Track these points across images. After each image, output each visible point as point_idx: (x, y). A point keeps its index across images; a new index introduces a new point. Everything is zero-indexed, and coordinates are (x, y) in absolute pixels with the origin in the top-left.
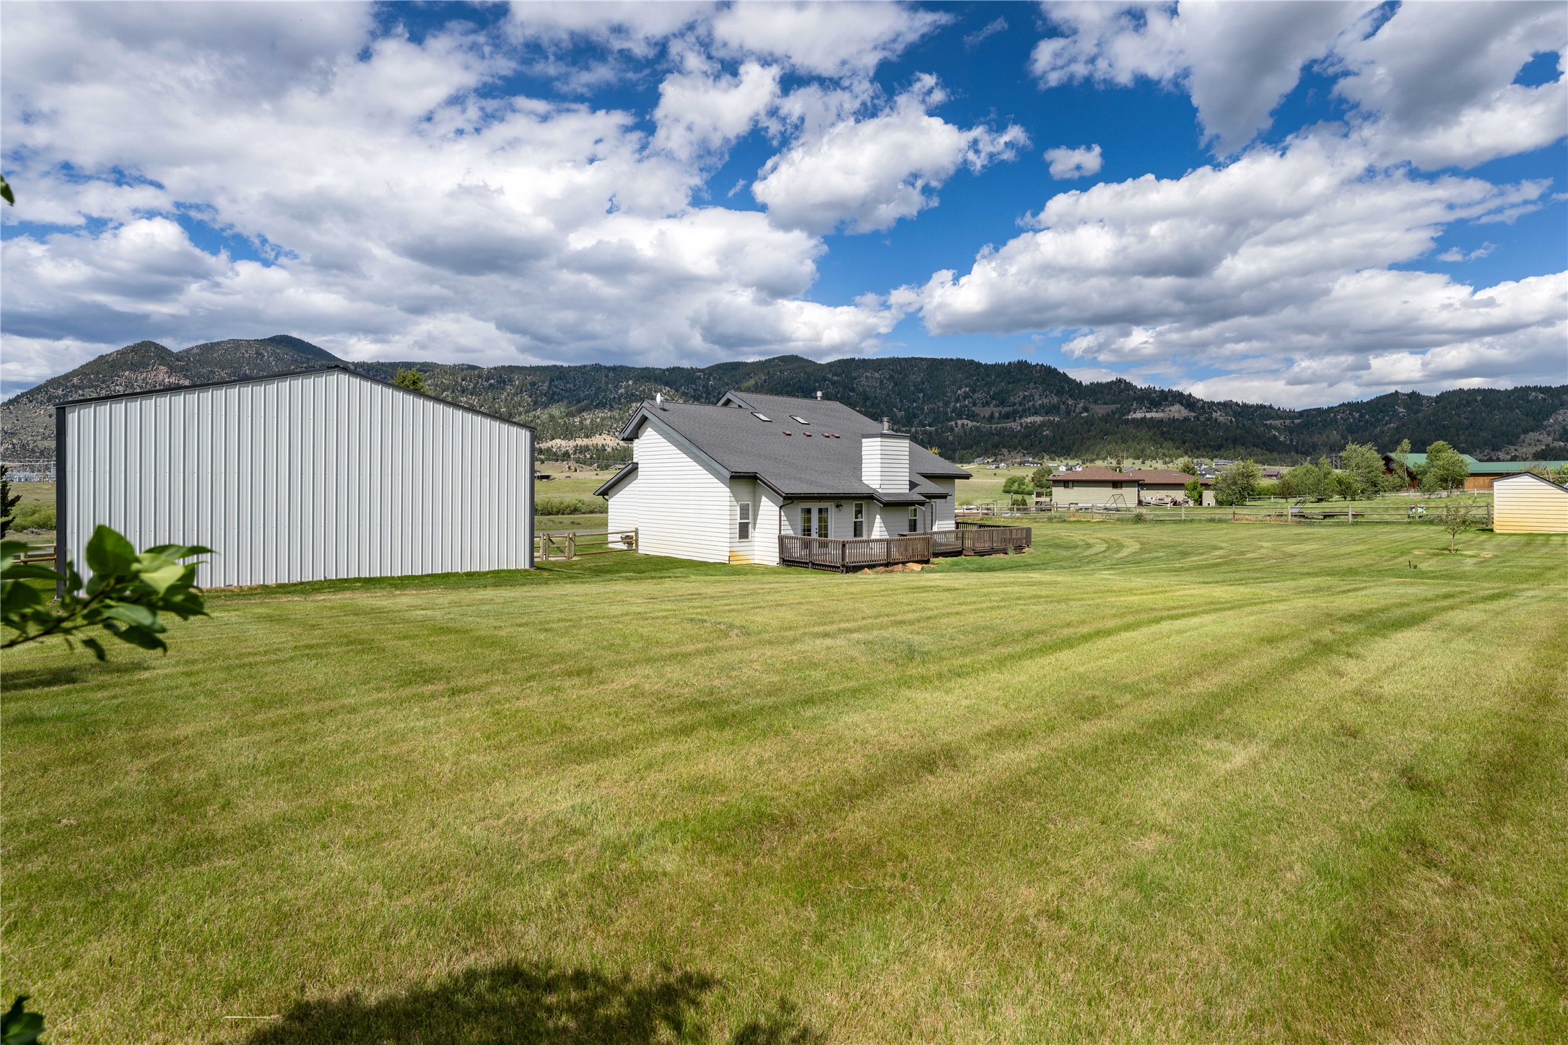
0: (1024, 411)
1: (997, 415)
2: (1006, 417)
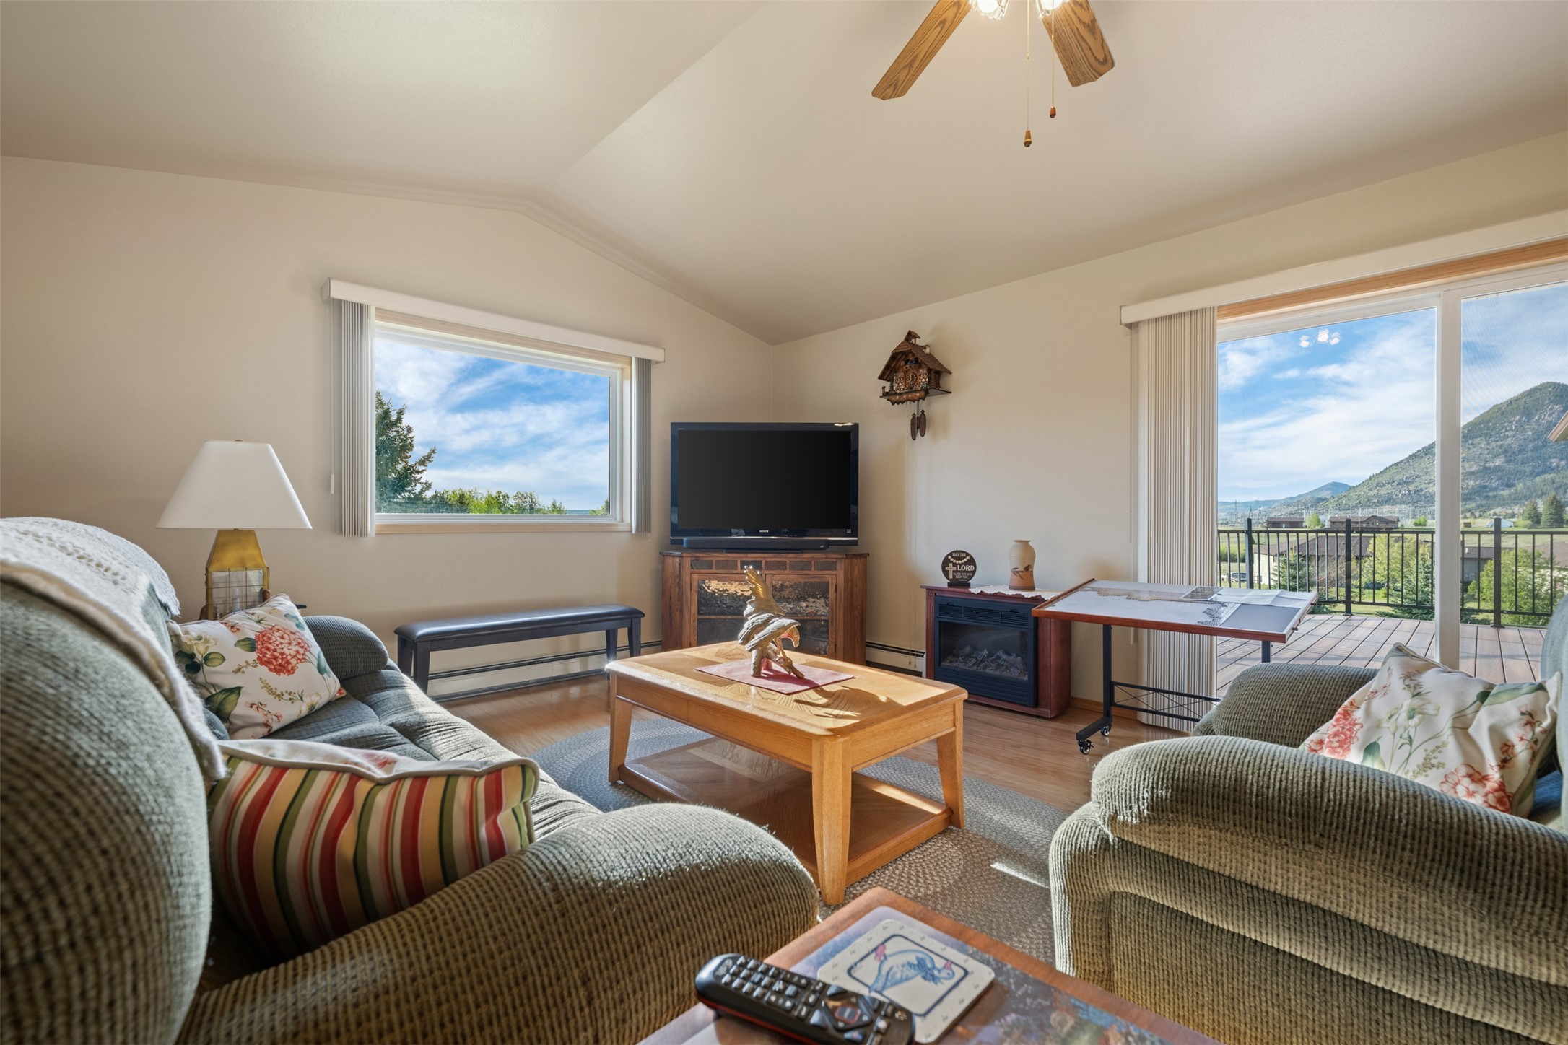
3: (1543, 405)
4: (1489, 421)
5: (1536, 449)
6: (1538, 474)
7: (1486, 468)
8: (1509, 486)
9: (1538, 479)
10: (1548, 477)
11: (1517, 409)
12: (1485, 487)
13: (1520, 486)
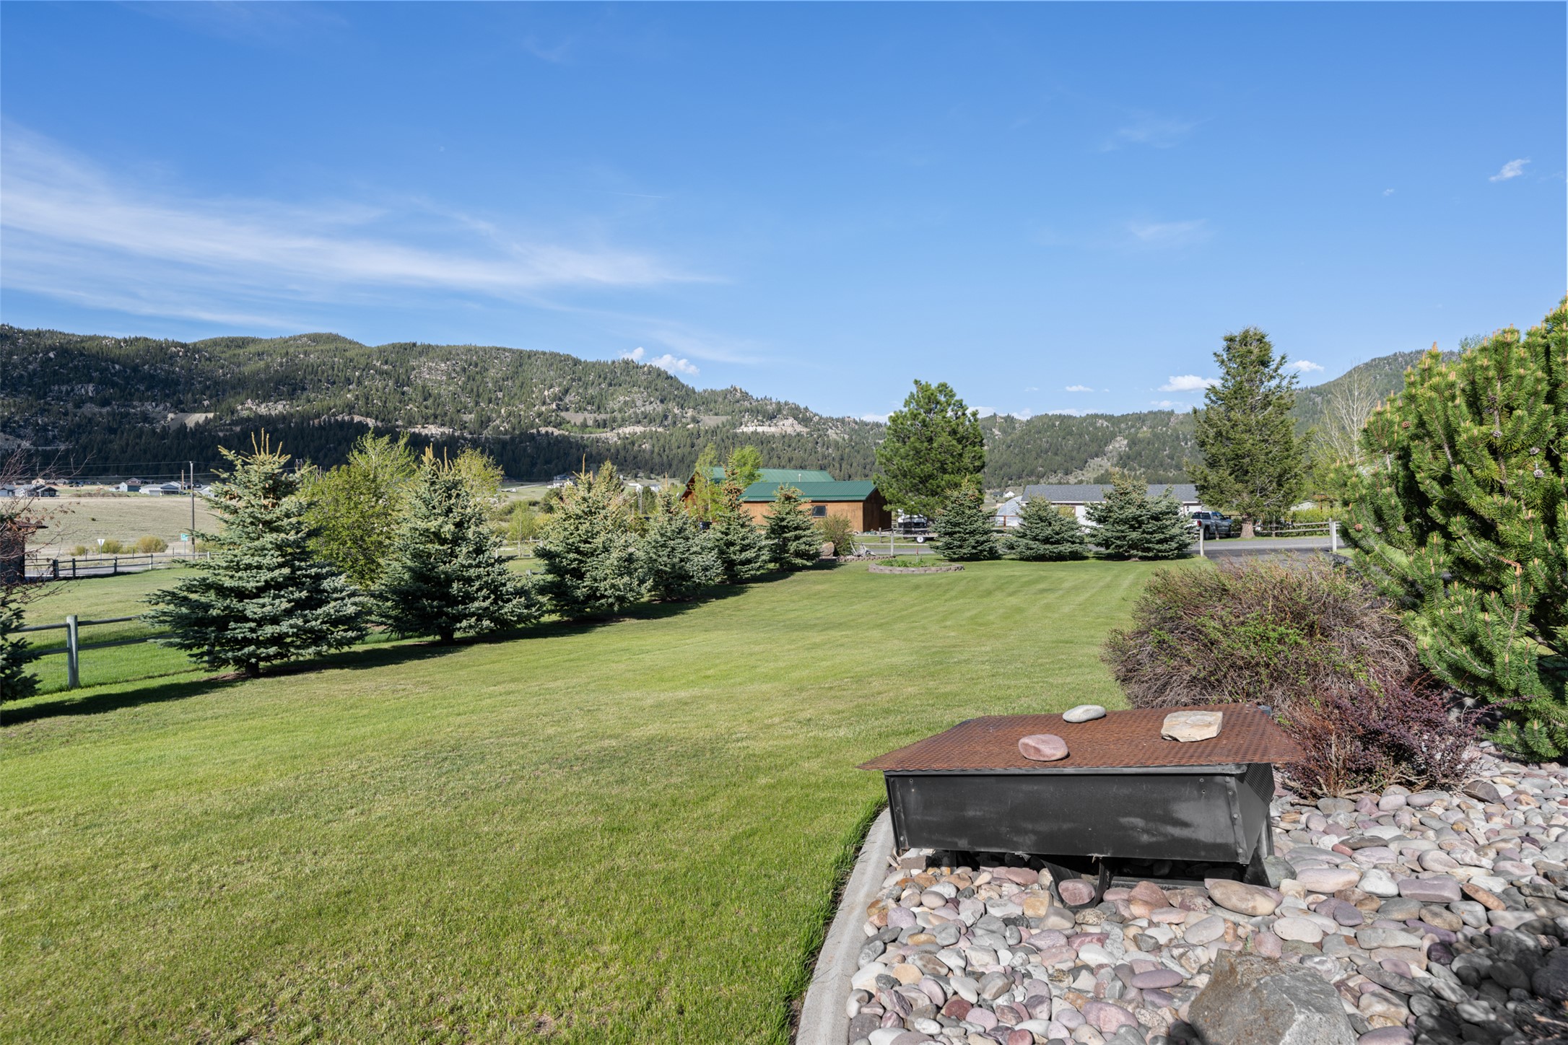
0: (623, 420)
1: (590, 423)
2: (602, 425)
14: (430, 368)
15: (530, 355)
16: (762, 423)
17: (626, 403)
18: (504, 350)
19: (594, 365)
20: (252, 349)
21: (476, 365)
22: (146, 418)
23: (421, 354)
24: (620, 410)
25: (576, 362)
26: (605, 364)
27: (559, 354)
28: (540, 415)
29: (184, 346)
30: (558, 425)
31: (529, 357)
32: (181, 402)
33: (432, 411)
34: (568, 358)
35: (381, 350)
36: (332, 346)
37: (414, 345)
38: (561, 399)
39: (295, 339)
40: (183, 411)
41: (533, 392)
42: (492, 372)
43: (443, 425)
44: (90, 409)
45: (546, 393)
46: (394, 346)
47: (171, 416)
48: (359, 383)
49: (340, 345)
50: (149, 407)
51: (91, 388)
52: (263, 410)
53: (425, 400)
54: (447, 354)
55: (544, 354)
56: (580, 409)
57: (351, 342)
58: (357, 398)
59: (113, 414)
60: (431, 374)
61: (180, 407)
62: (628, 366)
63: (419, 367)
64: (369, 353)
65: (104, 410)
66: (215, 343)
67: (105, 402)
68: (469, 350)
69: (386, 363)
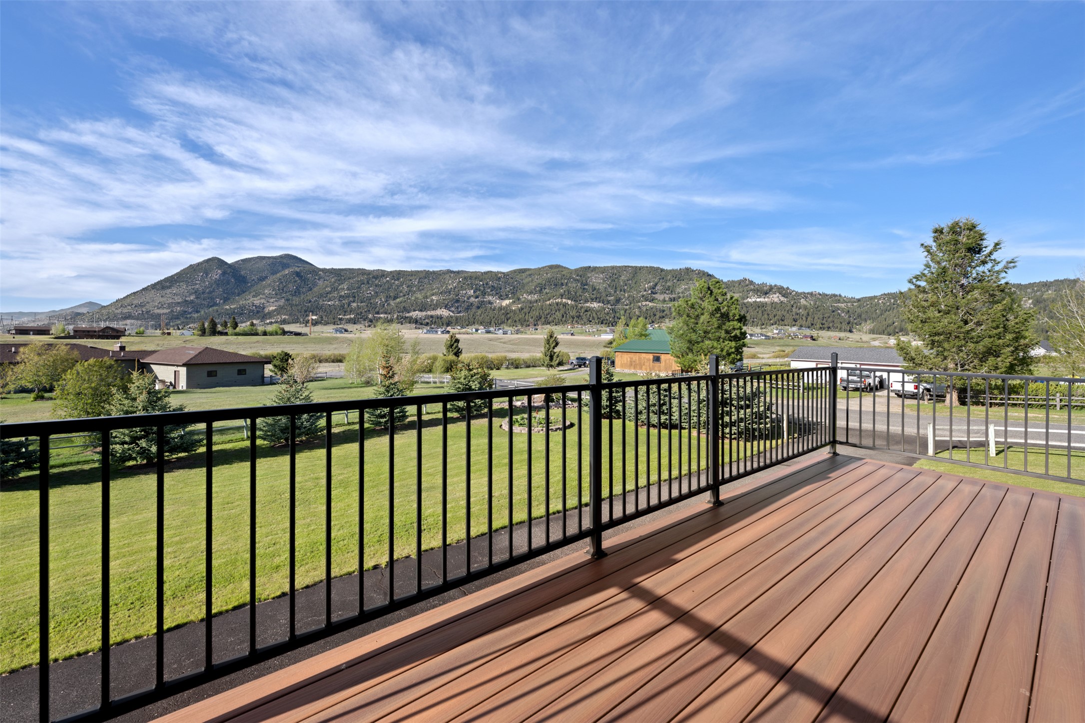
3: (213, 269)
4: (188, 274)
5: (210, 293)
6: (211, 306)
7: (186, 301)
8: (197, 312)
9: (211, 309)
10: (215, 308)
11: (202, 269)
12: (186, 312)
13: (202, 313)
14: (596, 277)
15: (641, 268)
16: (760, 297)
17: (685, 289)
18: (629, 267)
19: (670, 271)
20: (528, 273)
21: (616, 275)
22: (490, 303)
23: (592, 271)
24: (682, 293)
25: (662, 270)
26: (677, 270)
27: (654, 267)
28: (643, 296)
29: (504, 273)
30: (652, 300)
31: (640, 269)
32: (501, 296)
33: (595, 296)
34: (658, 268)
35: (576, 270)
36: (557, 270)
37: (590, 267)
38: (653, 288)
39: (543, 268)
40: (502, 299)
41: (641, 285)
42: (623, 277)
43: (600, 302)
44: (472, 299)
45: (646, 286)
46: (581, 268)
47: (498, 301)
48: (566, 285)
49: (560, 269)
50: (490, 298)
51: (472, 291)
52: (529, 298)
53: (593, 291)
54: (603, 270)
55: (647, 267)
56: (662, 293)
57: (565, 268)
58: (565, 292)
59: (479, 301)
60: (596, 280)
61: (501, 298)
62: (688, 270)
63: (591, 277)
64: (571, 272)
65: (476, 300)
66: (515, 271)
67: (477, 297)
68: (613, 268)
69: (578, 276)
